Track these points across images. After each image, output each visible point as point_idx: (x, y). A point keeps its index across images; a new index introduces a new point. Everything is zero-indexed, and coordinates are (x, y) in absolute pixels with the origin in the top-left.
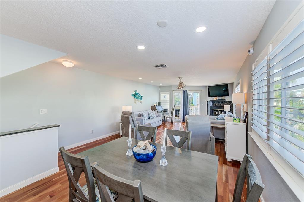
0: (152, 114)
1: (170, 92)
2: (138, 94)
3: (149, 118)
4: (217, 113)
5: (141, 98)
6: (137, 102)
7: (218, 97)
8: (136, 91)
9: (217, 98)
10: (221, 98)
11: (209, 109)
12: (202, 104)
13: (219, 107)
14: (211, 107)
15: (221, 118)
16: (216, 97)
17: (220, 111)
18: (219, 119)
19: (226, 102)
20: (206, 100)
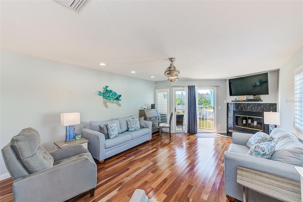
0: (133, 124)
1: (169, 89)
2: (111, 91)
3: (128, 131)
4: (244, 122)
5: (117, 99)
6: (109, 104)
7: (246, 96)
8: (107, 87)
9: (244, 98)
10: (251, 97)
11: (231, 114)
12: (220, 108)
13: (249, 112)
14: (234, 112)
15: (266, 151)
16: (243, 96)
17: (249, 118)
18: (262, 153)
19: (263, 104)
20: (225, 101)
